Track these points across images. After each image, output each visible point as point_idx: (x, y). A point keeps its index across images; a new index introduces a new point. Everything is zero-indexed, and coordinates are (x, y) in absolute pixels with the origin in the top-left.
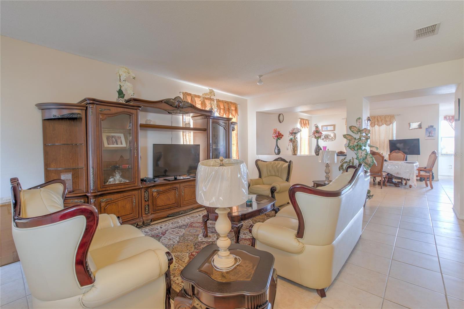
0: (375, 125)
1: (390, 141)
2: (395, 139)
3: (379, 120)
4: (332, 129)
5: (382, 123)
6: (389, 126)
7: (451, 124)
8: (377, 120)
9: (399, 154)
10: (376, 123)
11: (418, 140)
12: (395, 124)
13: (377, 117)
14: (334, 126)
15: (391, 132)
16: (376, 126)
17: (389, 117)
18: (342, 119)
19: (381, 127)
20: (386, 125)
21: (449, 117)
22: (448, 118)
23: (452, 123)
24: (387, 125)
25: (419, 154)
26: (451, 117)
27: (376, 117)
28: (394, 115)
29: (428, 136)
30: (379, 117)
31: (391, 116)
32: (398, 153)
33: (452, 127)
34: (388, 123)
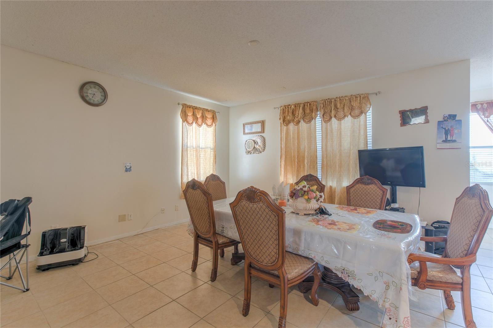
0: (331, 118)
1: (360, 152)
2: (370, 147)
3: (338, 107)
4: (259, 130)
5: (344, 113)
6: (358, 119)
7: (486, 119)
8: (336, 106)
9: (371, 186)
10: (333, 113)
11: (421, 148)
12: (370, 114)
13: (335, 100)
14: (263, 123)
15: (362, 132)
16: (333, 120)
17: (359, 99)
18: (275, 108)
19: (343, 121)
20: (352, 116)
21: (482, 104)
22: (479, 106)
23: (488, 117)
24: (355, 117)
25: (423, 186)
26: (485, 106)
27: (333, 100)
28: (368, 94)
29: (444, 141)
30: (339, 99)
31: (362, 96)
32: (368, 184)
33: (487, 125)
34: (357, 112)
